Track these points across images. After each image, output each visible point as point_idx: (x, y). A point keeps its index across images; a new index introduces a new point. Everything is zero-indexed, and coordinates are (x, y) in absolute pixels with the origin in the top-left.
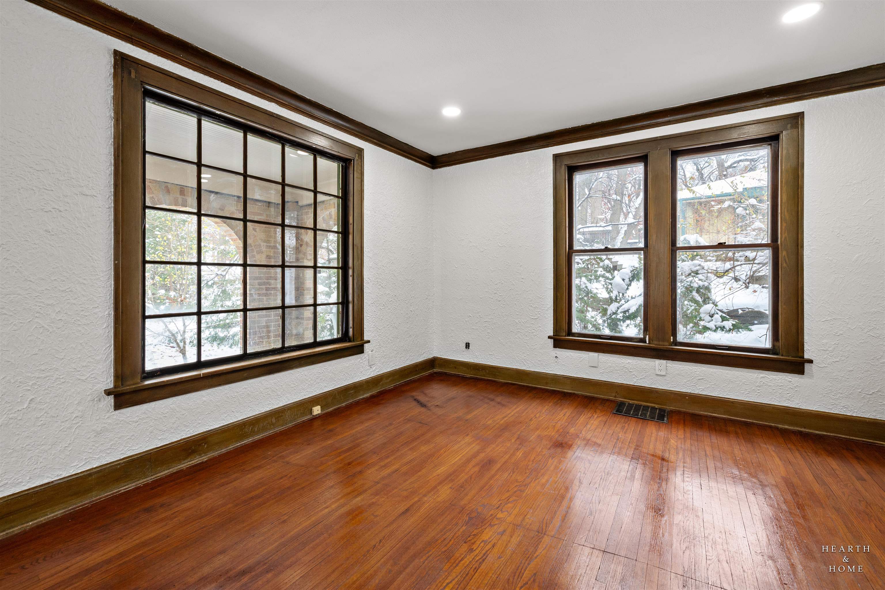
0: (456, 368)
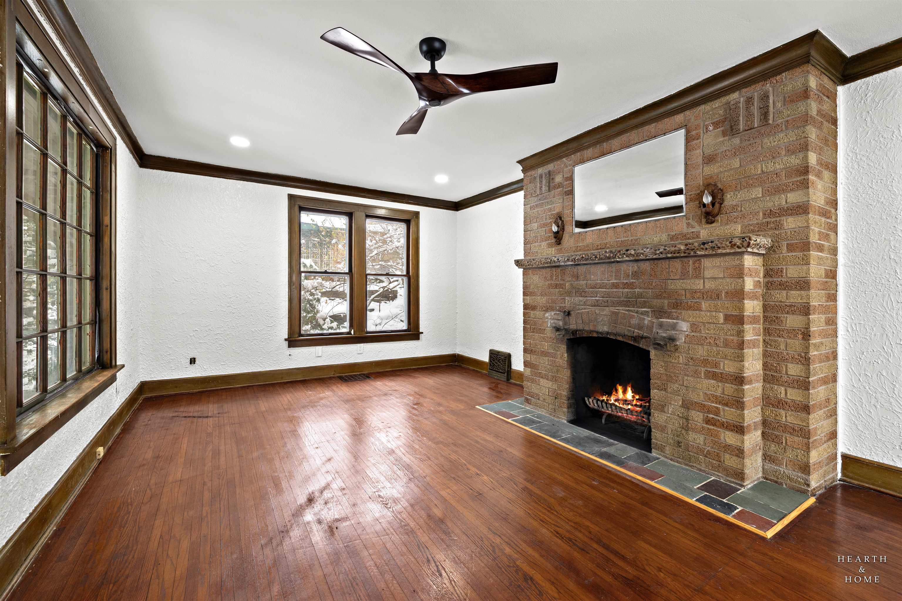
0: (176, 387)
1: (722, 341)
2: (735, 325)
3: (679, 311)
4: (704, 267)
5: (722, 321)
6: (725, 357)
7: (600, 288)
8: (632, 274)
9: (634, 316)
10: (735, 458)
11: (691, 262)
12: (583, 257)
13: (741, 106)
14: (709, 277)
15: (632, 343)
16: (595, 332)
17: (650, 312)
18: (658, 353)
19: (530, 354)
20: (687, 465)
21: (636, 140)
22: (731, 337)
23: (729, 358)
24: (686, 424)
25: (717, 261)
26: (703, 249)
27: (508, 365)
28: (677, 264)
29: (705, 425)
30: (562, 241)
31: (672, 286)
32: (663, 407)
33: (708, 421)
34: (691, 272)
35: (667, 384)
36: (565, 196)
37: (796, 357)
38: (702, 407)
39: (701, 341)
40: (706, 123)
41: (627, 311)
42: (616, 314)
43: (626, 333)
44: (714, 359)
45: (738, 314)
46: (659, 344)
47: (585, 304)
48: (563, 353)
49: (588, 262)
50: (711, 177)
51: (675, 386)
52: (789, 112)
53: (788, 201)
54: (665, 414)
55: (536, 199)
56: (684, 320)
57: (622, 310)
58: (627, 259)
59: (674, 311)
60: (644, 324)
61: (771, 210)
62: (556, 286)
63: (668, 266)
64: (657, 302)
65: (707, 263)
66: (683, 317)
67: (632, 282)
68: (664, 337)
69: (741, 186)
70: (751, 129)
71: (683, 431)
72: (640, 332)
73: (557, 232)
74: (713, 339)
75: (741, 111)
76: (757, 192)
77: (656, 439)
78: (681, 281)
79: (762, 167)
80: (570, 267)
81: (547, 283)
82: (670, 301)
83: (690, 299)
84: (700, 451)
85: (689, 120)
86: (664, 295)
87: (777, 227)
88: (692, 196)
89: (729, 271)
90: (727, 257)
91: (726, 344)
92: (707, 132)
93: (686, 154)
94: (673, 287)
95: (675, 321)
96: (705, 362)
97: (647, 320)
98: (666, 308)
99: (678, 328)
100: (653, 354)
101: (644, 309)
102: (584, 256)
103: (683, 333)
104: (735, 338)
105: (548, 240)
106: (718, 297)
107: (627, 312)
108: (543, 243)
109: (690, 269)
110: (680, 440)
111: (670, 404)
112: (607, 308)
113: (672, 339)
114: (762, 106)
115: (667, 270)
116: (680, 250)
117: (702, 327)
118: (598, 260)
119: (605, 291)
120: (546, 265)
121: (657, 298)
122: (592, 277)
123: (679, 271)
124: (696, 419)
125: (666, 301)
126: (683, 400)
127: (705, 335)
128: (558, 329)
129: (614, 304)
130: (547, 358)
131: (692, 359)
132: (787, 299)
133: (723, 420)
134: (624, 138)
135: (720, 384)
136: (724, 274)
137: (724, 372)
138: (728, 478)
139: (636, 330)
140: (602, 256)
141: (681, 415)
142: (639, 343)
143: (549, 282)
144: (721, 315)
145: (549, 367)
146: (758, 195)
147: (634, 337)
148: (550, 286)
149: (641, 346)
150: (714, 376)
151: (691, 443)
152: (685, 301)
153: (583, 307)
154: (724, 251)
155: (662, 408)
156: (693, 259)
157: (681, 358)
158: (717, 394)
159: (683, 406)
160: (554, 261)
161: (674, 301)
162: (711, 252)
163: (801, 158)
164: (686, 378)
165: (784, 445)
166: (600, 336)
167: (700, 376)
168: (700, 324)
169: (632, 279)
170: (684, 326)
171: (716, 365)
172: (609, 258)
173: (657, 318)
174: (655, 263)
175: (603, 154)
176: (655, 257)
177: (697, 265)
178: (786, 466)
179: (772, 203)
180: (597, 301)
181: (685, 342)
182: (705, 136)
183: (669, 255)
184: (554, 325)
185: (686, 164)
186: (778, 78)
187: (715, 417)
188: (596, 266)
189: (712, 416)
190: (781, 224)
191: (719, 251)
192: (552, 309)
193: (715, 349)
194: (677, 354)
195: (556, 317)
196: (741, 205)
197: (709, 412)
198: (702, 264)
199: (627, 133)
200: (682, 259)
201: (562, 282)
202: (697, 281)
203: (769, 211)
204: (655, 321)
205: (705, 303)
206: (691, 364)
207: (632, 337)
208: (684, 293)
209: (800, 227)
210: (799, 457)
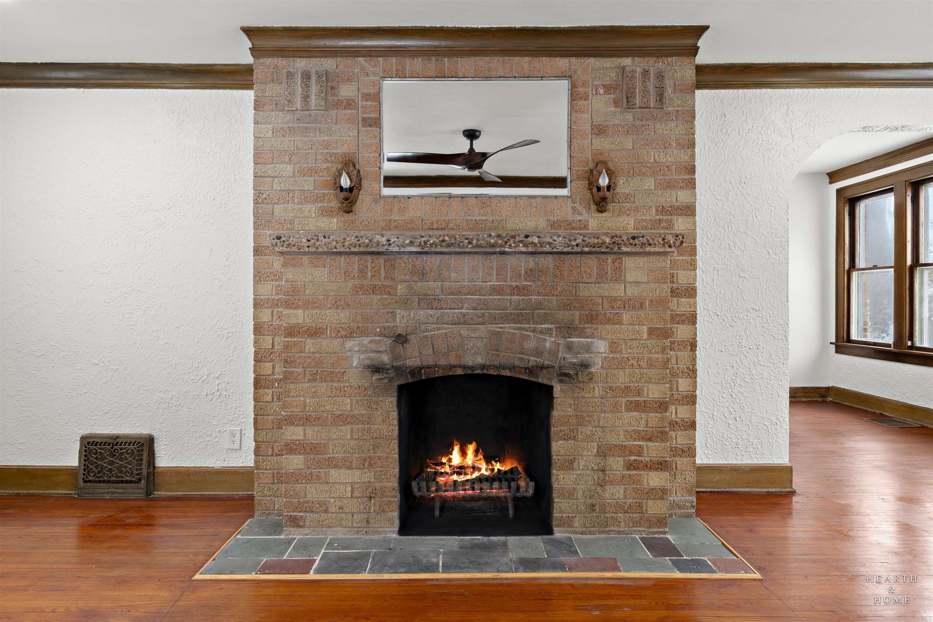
1: (646, 361)
2: (660, 339)
3: (594, 326)
4: (625, 267)
5: (645, 336)
6: (649, 381)
7: (468, 294)
8: (526, 273)
9: (528, 336)
10: (658, 502)
11: (609, 261)
12: (443, 241)
13: (637, 76)
14: (631, 280)
15: (526, 377)
16: (460, 366)
17: (554, 330)
18: (565, 387)
19: (303, 425)
20: (600, 532)
21: (500, 73)
22: (656, 355)
23: (654, 381)
24: (602, 477)
25: (640, 261)
26: (631, 244)
27: (149, 462)
28: (592, 262)
29: (626, 472)
30: (356, 207)
31: (584, 292)
32: (572, 462)
33: (630, 466)
34: (609, 274)
35: (577, 430)
36: (364, 126)
37: (686, 370)
38: (623, 450)
39: (621, 364)
40: (595, 83)
41: (518, 329)
42: (498, 334)
43: (517, 363)
44: (637, 385)
45: (662, 326)
46: (567, 375)
47: (440, 321)
48: (388, 412)
49: (451, 249)
50: (601, 154)
51: (588, 430)
52: (679, 102)
53: (678, 199)
54: (574, 472)
55: (289, 117)
56: (601, 338)
57: (509, 328)
58: (524, 249)
59: (587, 326)
60: (545, 347)
61: (663, 207)
62: (374, 290)
63: (579, 265)
64: (562, 315)
65: (629, 262)
66: (599, 334)
67: (526, 285)
68: (574, 364)
69: (633, 172)
70: (647, 108)
71: (599, 489)
72: (538, 360)
73: (351, 190)
74: (636, 360)
75: (638, 83)
76: (650, 183)
77: (561, 512)
78: (597, 285)
79: (655, 156)
80: (406, 256)
81: (350, 284)
82: (583, 312)
83: (607, 310)
84: (619, 507)
85: (575, 71)
86: (575, 304)
87: (669, 227)
88: (580, 172)
89: (654, 275)
90: (651, 257)
91: (651, 365)
92: (596, 94)
93: (570, 114)
94: (586, 293)
95: (589, 340)
96: (627, 390)
97: (549, 342)
98: (577, 322)
99: (594, 350)
100: (557, 389)
101: (544, 326)
102: (447, 238)
103: (600, 355)
104: (660, 356)
105: (321, 201)
106: (642, 306)
107: (517, 332)
108: (309, 206)
109: (609, 269)
110: (594, 501)
111: (581, 456)
112: (482, 327)
113: (585, 366)
114: (658, 86)
115: (579, 270)
116: (604, 243)
117: (624, 346)
118: (474, 247)
119: (479, 299)
120: (356, 250)
121: (564, 309)
122: (453, 275)
123: (595, 271)
124: (615, 467)
125: (577, 313)
126: (598, 445)
127: (627, 356)
128: (376, 369)
129: (494, 320)
130: (349, 427)
131: (610, 388)
132: (678, 307)
133: (646, 459)
134: (482, 62)
135: (643, 416)
136: (648, 278)
137: (648, 399)
138: (650, 530)
139: (532, 358)
140: (482, 242)
141: (596, 468)
142: (537, 376)
143: (357, 282)
144: (645, 329)
145: (352, 443)
146: (651, 187)
147: (529, 369)
148: (358, 290)
149: (540, 380)
150: (637, 406)
151: (608, 501)
152: (602, 312)
153: (435, 326)
154: (652, 250)
155: (569, 465)
156: (613, 256)
157: (597, 389)
158: (640, 429)
159: (598, 455)
160: (378, 244)
161: (587, 313)
162: (638, 250)
163: (689, 155)
164: (603, 415)
165: (674, 470)
166: (469, 372)
167: (620, 409)
168: (621, 341)
169: (525, 280)
170: (601, 346)
171: (639, 392)
172: (493, 246)
173: (564, 337)
174: (562, 259)
175: (442, 76)
176: (566, 250)
177: (617, 265)
178: (676, 493)
179: (664, 199)
180: (464, 315)
181: (602, 367)
182: (594, 98)
183: (586, 249)
184: (368, 362)
185: (570, 128)
186: (670, 59)
187: (637, 458)
188: (463, 257)
189: (633, 458)
190: (673, 224)
191: (648, 249)
192: (364, 332)
193: (637, 371)
194: (592, 385)
195: (373, 346)
196: (634, 195)
197: (631, 453)
198: (624, 263)
199: (487, 56)
200: (598, 256)
201: (388, 283)
202: (617, 286)
203: (661, 208)
204: (561, 341)
205: (626, 313)
206: (609, 395)
207: (525, 368)
208: (600, 301)
209: (688, 229)
210: (687, 479)
